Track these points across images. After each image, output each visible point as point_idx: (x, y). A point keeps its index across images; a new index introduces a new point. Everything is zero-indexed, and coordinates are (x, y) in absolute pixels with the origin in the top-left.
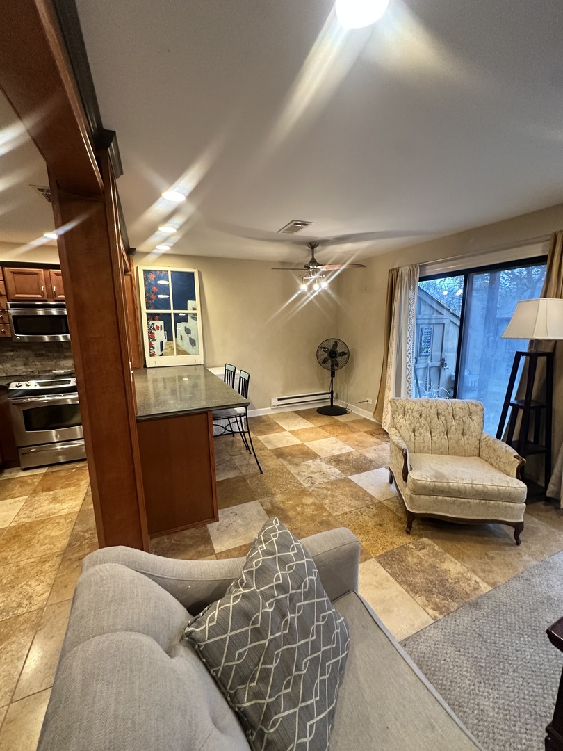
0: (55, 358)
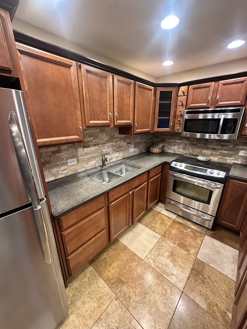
0: (201, 148)
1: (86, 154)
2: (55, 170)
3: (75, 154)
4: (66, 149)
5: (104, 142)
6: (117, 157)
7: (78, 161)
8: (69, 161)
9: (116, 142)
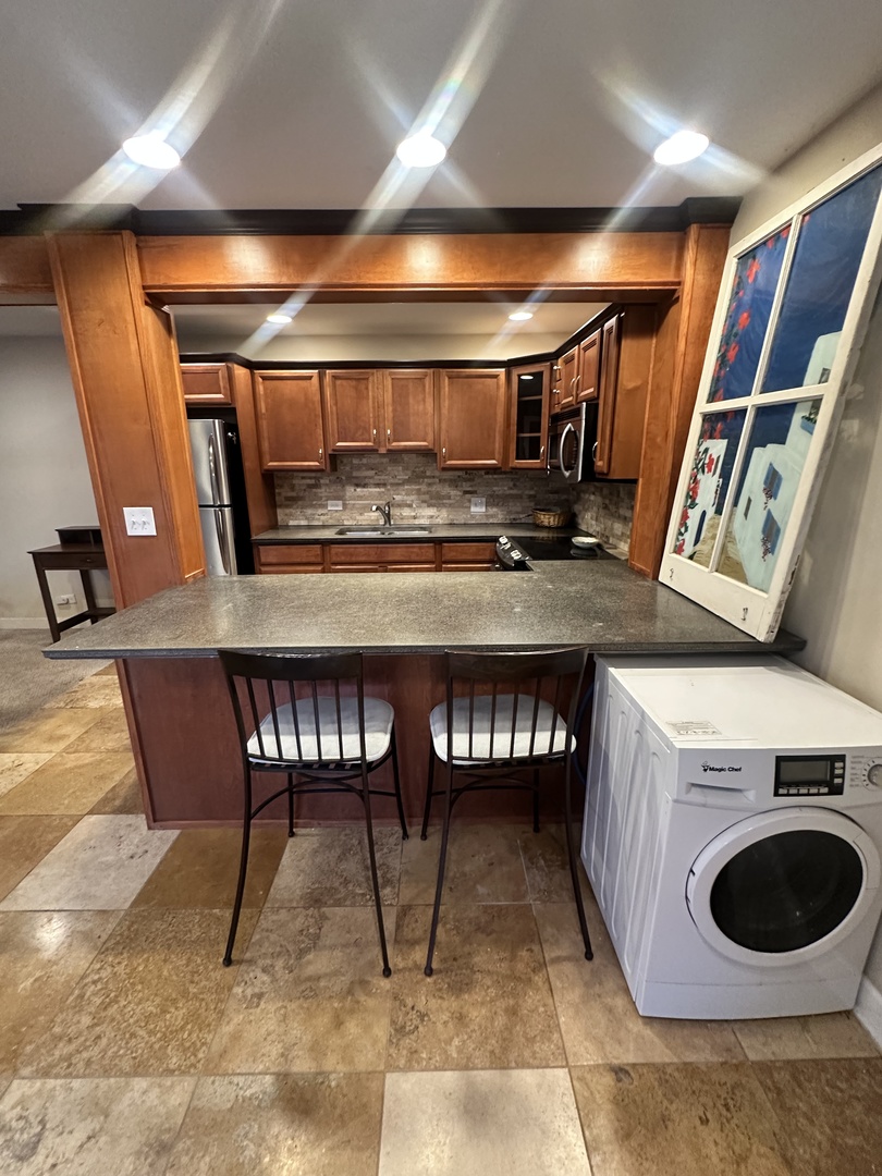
1: (360, 498)
2: (309, 512)
3: (341, 494)
4: (327, 485)
5: (396, 481)
6: (432, 517)
7: (345, 506)
8: (329, 502)
9: (430, 485)
